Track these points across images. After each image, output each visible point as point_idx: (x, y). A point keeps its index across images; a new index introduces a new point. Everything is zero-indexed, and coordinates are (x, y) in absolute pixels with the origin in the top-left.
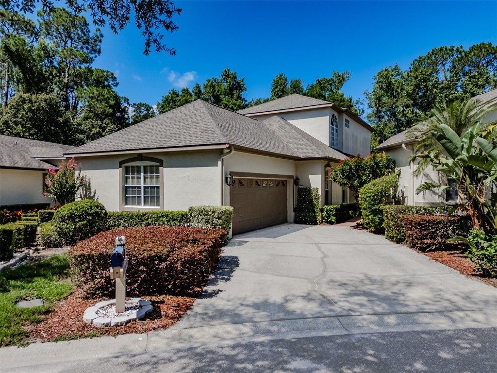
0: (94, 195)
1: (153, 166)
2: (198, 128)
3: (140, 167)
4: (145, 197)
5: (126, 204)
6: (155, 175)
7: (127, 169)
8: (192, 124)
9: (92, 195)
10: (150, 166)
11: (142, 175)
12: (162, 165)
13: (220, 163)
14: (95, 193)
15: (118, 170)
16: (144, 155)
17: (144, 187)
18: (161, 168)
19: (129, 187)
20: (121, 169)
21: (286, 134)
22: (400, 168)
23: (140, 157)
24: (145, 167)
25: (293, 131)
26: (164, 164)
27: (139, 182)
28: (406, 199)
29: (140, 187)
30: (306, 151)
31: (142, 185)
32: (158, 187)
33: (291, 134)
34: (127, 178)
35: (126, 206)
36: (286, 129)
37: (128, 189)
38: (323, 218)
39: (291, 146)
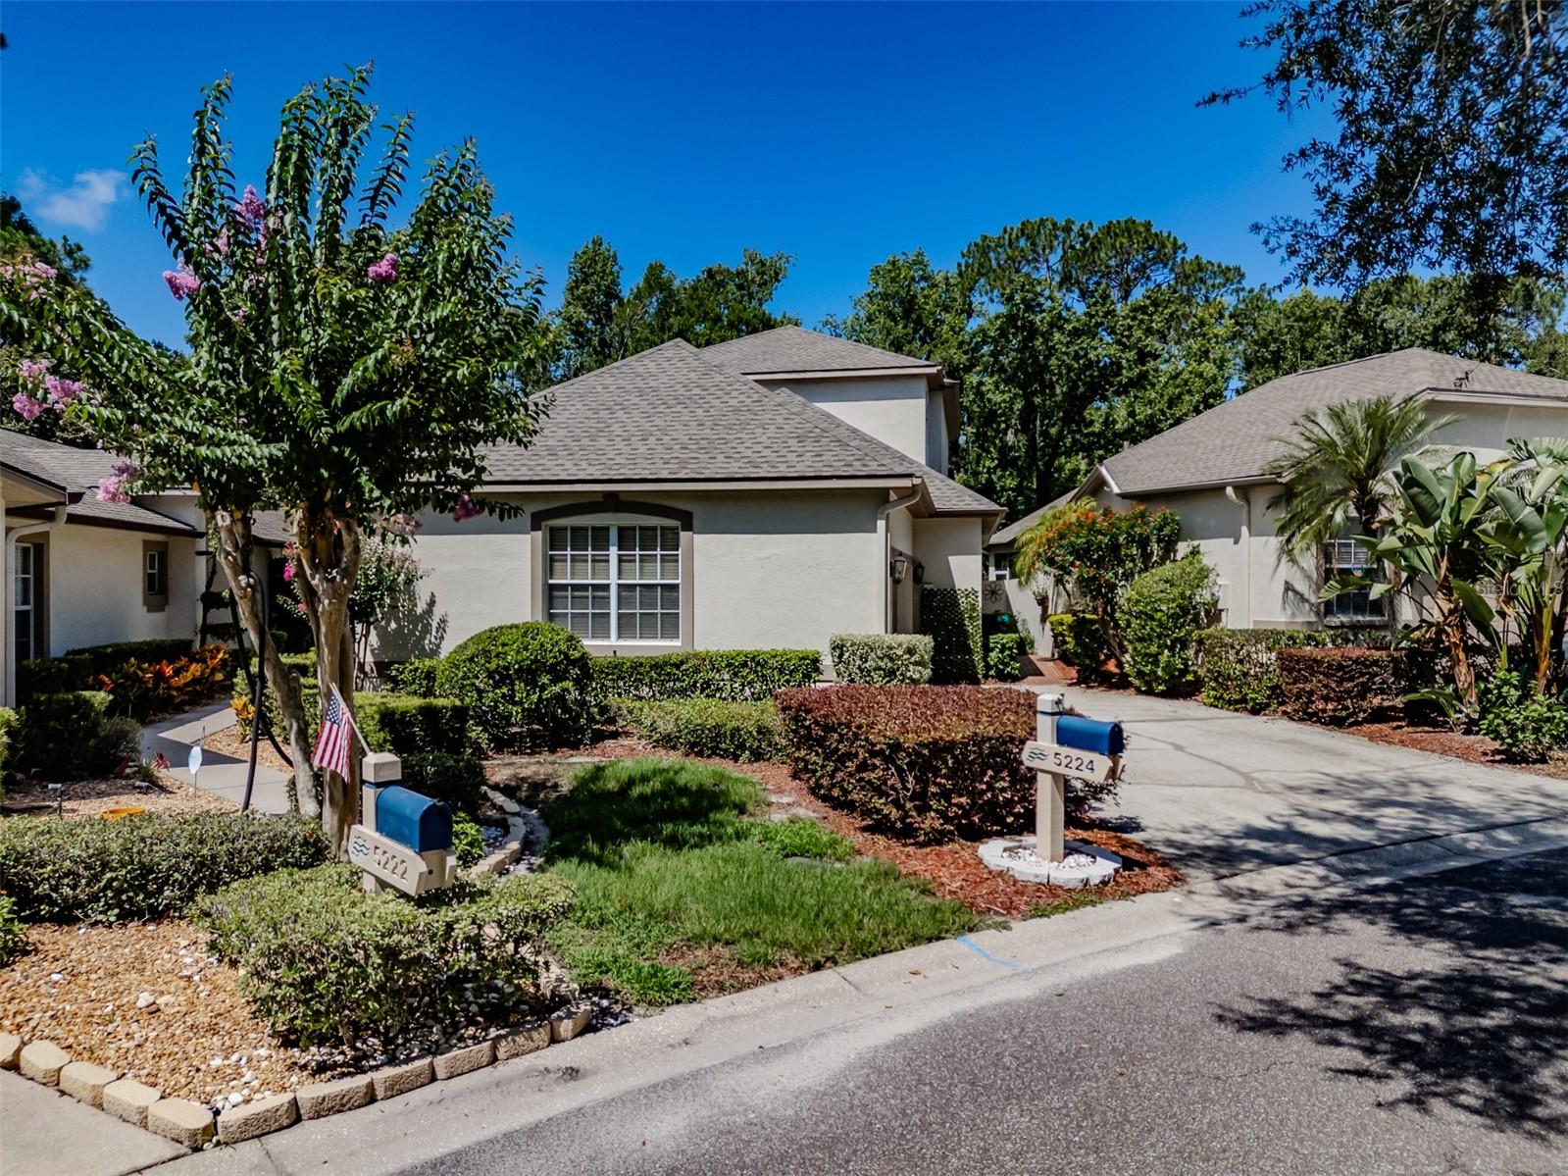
0: (429, 611)
1: (654, 529)
3: (607, 529)
4: (620, 616)
6: (659, 552)
7: (553, 530)
9: (419, 611)
10: (642, 528)
11: (613, 552)
12: (688, 526)
13: (881, 524)
14: (432, 603)
15: (528, 537)
16: (623, 498)
17: (619, 585)
18: (684, 535)
19: (564, 587)
20: (539, 534)
22: (1196, 543)
23: (612, 502)
24: (621, 530)
26: (696, 523)
27: (600, 573)
28: (1223, 614)
29: (606, 587)
31: (613, 581)
32: (670, 588)
34: (552, 559)
37: (557, 593)
38: (988, 667)
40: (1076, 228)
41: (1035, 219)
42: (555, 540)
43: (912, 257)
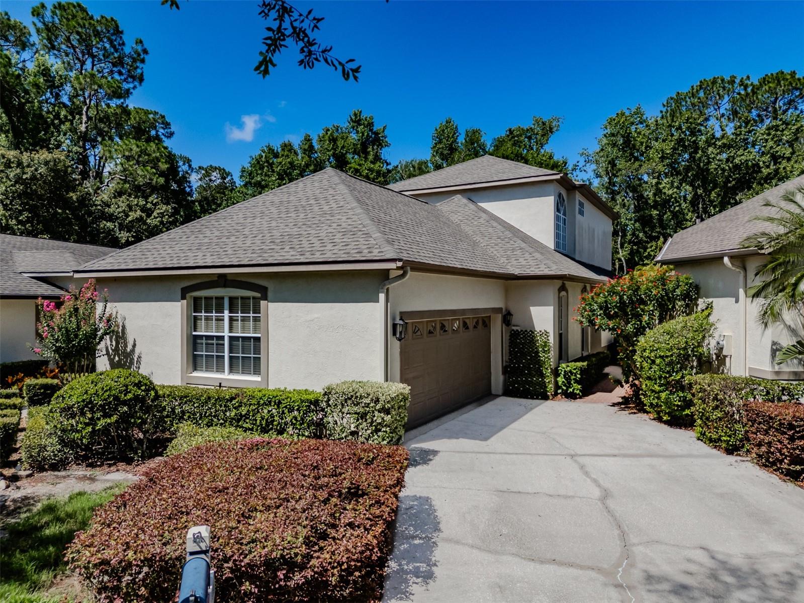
0: (133, 351)
1: (248, 298)
2: (334, 225)
3: (223, 298)
4: (231, 358)
5: (195, 369)
6: (251, 315)
7: (196, 300)
8: (321, 216)
9: (128, 350)
10: (242, 298)
11: (226, 314)
12: (265, 298)
13: (382, 296)
14: (134, 346)
15: (179, 304)
16: (229, 278)
17: (230, 337)
18: (263, 303)
19: (201, 337)
20: (185, 302)
21: (482, 229)
22: (710, 300)
23: (223, 281)
24: (232, 299)
25: (495, 224)
26: (270, 294)
27: (220, 328)
28: (727, 360)
29: (222, 338)
30: (524, 263)
31: (226, 334)
32: (257, 339)
33: (490, 230)
34: (196, 318)
35: (195, 374)
36: (481, 220)
37: (199, 341)
38: (557, 387)
39: (495, 252)
40: (737, 81)
41: (709, 78)
42: (196, 305)
43: (633, 110)
